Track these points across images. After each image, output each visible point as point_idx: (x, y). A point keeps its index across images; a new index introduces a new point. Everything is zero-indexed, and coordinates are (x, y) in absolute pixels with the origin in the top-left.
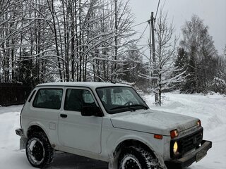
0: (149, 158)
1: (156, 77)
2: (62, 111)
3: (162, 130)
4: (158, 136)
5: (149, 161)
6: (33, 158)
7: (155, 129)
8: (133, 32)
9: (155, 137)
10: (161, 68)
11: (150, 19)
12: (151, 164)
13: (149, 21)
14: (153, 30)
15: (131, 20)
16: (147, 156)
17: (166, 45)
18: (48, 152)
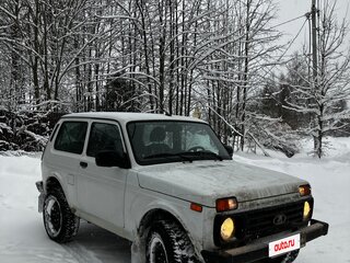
0: (181, 242)
1: (313, 110)
2: (84, 157)
3: (203, 197)
4: (197, 207)
5: (181, 247)
6: (51, 226)
7: (194, 195)
8: (276, 34)
9: (192, 208)
10: (323, 94)
11: (310, 11)
12: (184, 253)
13: (307, 16)
14: (315, 29)
15: (271, 14)
16: (178, 239)
17: (334, 55)
18: (66, 219)
